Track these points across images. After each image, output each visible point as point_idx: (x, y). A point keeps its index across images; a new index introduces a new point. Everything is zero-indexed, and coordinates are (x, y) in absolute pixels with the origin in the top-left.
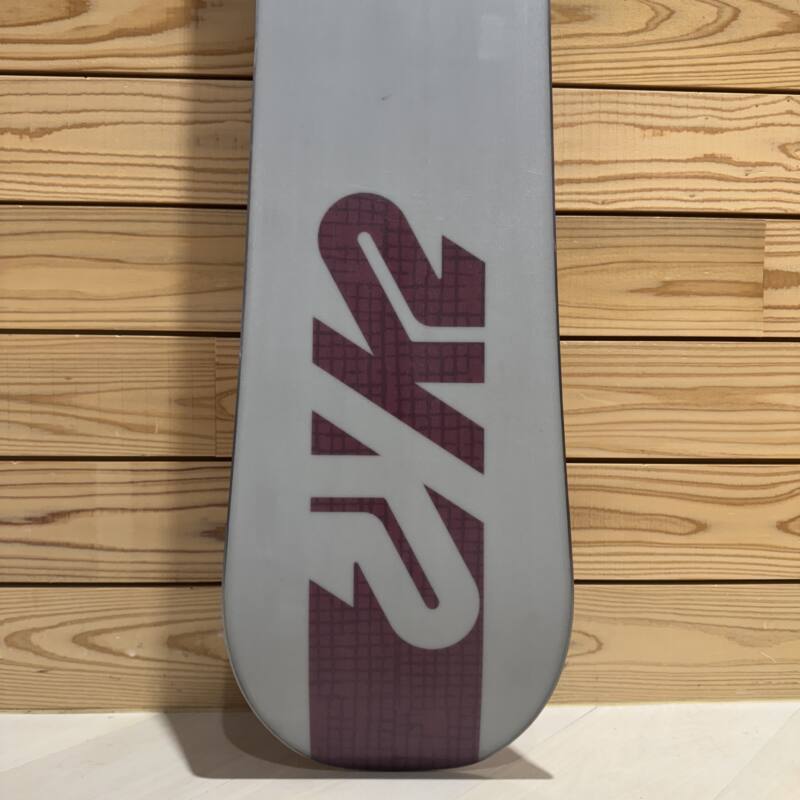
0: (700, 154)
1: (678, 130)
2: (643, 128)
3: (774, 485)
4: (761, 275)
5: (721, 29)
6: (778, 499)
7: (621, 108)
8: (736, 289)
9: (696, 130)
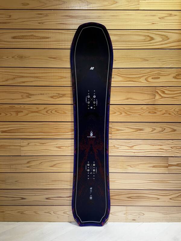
0: (159, 148)
1: (156, 145)
2: (151, 145)
3: (169, 193)
4: (168, 165)
5: (162, 131)
6: (170, 195)
7: (147, 142)
8: (164, 167)
9: (158, 145)
